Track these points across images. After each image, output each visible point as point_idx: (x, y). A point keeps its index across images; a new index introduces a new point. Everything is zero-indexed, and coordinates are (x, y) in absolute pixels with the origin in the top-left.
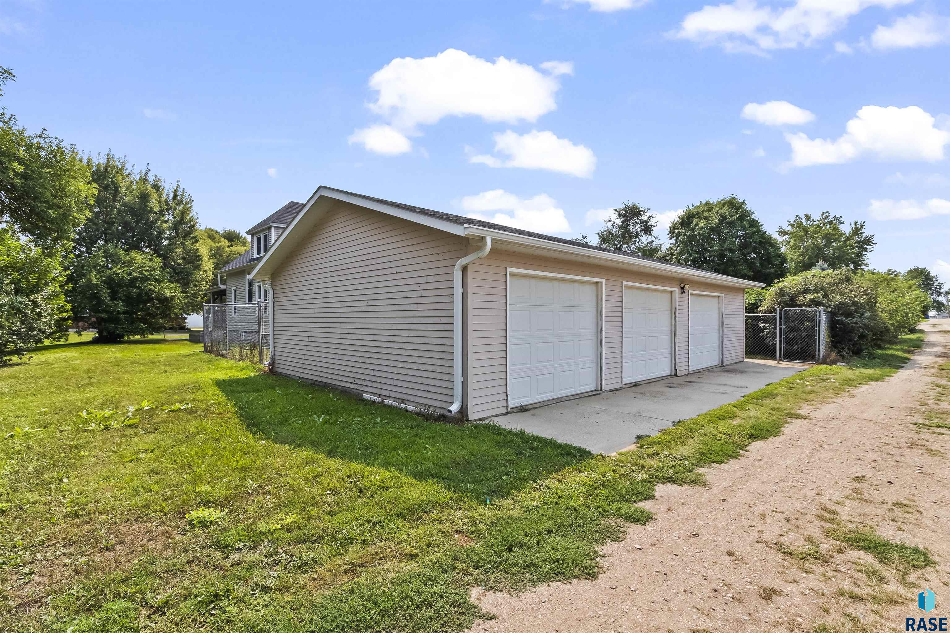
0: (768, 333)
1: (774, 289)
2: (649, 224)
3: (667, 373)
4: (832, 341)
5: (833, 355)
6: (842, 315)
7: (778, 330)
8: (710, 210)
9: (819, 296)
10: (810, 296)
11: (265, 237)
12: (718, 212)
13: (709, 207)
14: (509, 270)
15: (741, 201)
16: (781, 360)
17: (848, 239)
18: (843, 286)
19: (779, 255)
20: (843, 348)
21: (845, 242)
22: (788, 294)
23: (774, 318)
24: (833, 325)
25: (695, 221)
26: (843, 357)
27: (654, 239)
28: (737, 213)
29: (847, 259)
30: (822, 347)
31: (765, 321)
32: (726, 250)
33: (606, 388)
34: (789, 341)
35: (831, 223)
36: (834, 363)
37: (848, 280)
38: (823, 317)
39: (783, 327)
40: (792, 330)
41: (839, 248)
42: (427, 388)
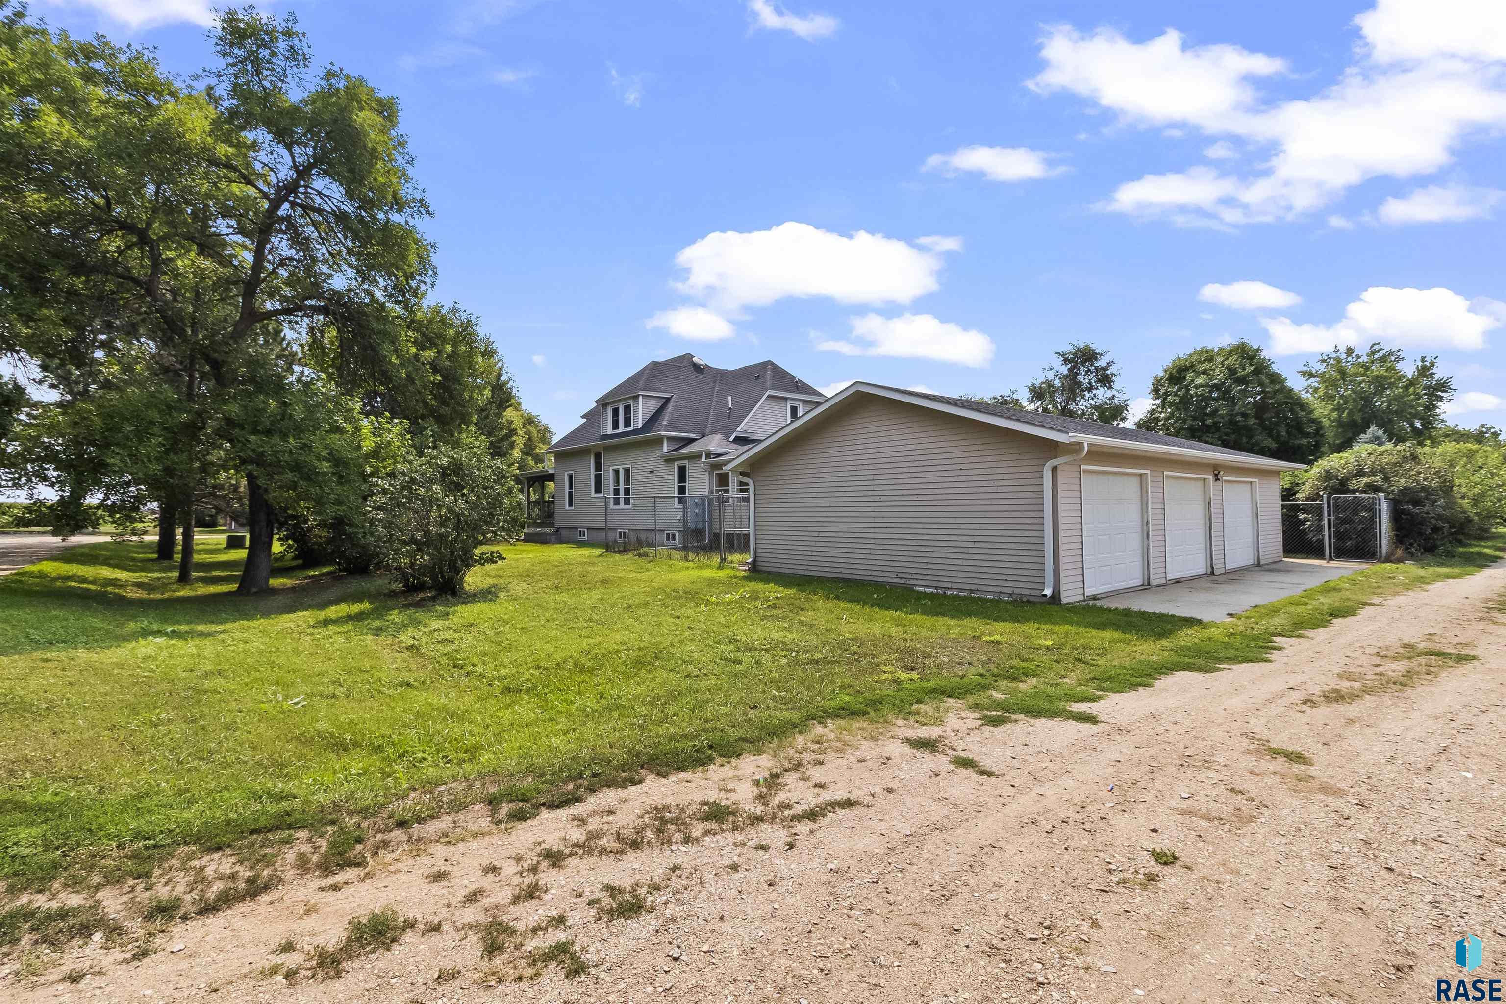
0: (1310, 526)
1: (1316, 470)
2: (1108, 372)
3: (1202, 571)
4: (1397, 536)
5: (1399, 552)
6: (1408, 503)
7: (1326, 522)
8: (1210, 359)
9: (1378, 479)
10: (1365, 480)
11: (627, 409)
12: (1222, 363)
13: (1208, 356)
14: (1083, 467)
15: (1255, 347)
16: (1331, 559)
17: (1412, 383)
18: (1408, 467)
19: (1313, 421)
20: (1411, 544)
21: (1406, 388)
22: (1336, 477)
23: (1320, 507)
24: (1397, 516)
25: (1189, 376)
26: (1412, 554)
27: (1116, 394)
28: (1251, 365)
29: (1410, 414)
30: (1385, 542)
31: (1305, 510)
32: (1237, 414)
33: (1154, 583)
34: (1340, 536)
35: (1383, 359)
36: (1400, 561)
37: (1414, 458)
38: (1385, 506)
39: (1332, 518)
40: (1343, 521)
41: (1398, 398)
42: (1005, 578)
